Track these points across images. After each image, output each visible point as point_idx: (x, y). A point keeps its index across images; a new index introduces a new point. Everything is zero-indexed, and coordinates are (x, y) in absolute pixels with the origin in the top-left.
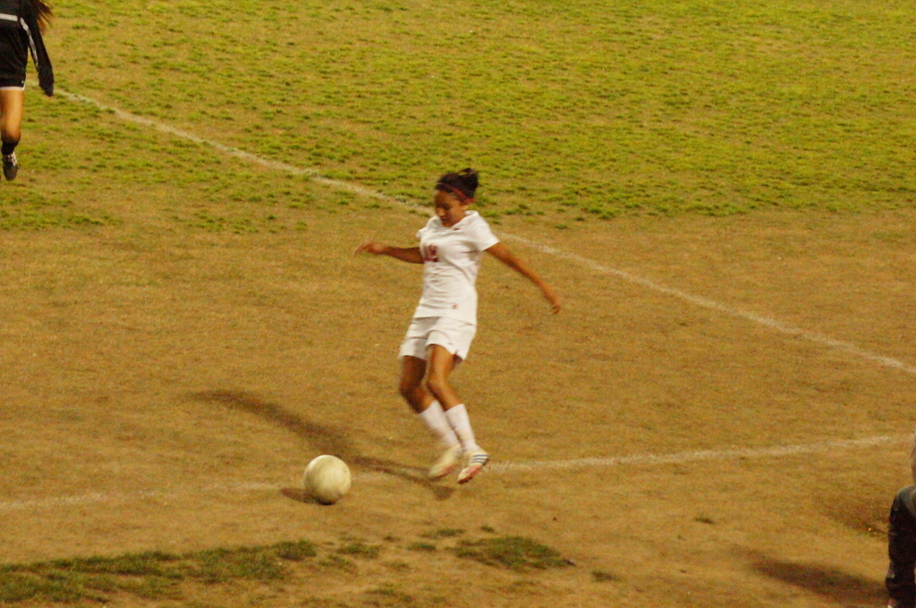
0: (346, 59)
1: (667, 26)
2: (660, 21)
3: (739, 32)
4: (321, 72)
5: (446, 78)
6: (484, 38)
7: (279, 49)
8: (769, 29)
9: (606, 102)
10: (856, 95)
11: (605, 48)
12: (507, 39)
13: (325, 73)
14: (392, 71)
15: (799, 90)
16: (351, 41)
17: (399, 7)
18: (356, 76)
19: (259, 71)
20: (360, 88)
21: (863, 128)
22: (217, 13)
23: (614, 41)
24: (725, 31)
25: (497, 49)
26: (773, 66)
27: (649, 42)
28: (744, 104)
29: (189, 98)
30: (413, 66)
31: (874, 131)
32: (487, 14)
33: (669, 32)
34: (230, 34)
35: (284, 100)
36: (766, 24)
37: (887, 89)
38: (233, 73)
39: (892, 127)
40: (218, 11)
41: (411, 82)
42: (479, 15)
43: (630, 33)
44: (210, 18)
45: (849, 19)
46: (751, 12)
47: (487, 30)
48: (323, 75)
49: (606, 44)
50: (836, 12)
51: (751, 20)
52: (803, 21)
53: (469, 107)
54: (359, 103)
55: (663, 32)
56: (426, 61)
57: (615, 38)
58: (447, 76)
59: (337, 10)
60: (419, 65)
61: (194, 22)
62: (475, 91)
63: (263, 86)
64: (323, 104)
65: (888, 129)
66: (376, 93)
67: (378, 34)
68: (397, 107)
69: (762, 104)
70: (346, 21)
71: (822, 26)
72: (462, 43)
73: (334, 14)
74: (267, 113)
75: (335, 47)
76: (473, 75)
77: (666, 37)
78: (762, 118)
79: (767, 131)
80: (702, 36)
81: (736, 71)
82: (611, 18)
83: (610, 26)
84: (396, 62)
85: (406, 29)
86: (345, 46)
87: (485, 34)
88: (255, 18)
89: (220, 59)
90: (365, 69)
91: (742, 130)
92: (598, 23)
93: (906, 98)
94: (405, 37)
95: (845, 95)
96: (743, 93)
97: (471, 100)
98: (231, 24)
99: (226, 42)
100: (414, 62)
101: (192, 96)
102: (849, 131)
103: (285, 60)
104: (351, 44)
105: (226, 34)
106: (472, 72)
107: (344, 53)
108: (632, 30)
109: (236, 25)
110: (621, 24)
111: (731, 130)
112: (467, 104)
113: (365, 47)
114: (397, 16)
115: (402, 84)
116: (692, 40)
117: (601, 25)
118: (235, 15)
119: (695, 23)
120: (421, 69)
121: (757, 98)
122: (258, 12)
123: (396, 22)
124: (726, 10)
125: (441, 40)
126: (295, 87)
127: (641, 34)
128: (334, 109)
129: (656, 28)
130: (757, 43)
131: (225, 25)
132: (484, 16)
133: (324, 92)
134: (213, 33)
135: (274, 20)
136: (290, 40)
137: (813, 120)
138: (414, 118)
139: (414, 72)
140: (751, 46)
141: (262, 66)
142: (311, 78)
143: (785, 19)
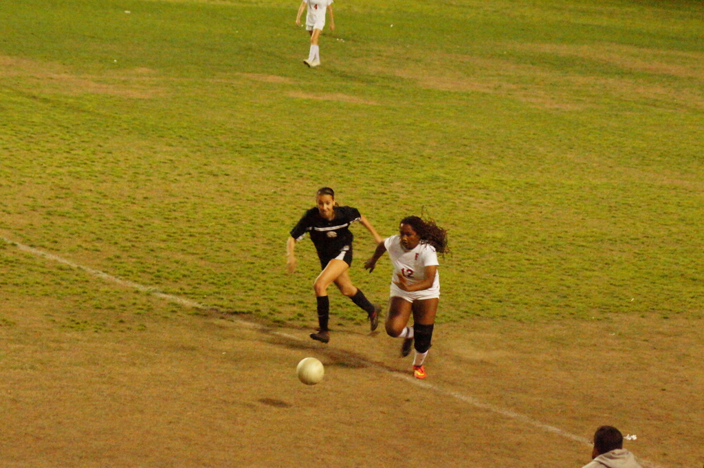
0: (184, 209)
1: (410, 189)
2: (405, 185)
3: (460, 194)
4: (165, 218)
5: (253, 224)
6: (281, 195)
7: (137, 202)
8: (481, 192)
9: (364, 241)
10: (539, 239)
11: (366, 203)
12: (298, 196)
13: (168, 219)
14: (215, 218)
15: (498, 235)
16: (188, 196)
17: (224, 173)
18: (189, 221)
19: (121, 217)
20: (192, 230)
21: (543, 262)
22: (96, 177)
23: (372, 199)
24: (450, 192)
25: (290, 203)
26: (482, 218)
27: (397, 199)
28: (460, 244)
29: (71, 236)
30: (230, 215)
31: (549, 264)
32: (284, 178)
33: (411, 193)
34: (103, 191)
35: (137, 238)
36: (480, 189)
37: (560, 235)
38: (102, 218)
39: (563, 262)
40: (97, 175)
41: (228, 225)
42: (279, 179)
43: (384, 194)
44: (90, 179)
45: (537, 186)
46: (470, 180)
47: (285, 190)
48: (167, 220)
49: (366, 201)
50: (528, 180)
51: (468, 185)
52: (505, 186)
53: (267, 244)
54: (191, 240)
55: (407, 193)
56: (240, 211)
57: (374, 196)
58: (253, 221)
59: (179, 175)
60: (235, 214)
61: (78, 182)
62: (272, 233)
63: (124, 228)
64: (164, 241)
65: (560, 263)
66: (202, 234)
67: (207, 192)
68: (217, 244)
69: (472, 244)
70: (186, 182)
71: (519, 191)
72: (266, 199)
73: (178, 178)
74: (125, 247)
75: (177, 201)
76: (272, 221)
77: (409, 196)
78: (472, 254)
79: (476, 263)
80: (434, 196)
81: (457, 221)
82: (371, 182)
83: (370, 188)
84: (218, 212)
85: (228, 188)
86: (183, 200)
87: (283, 193)
88: (121, 180)
89: (94, 209)
90: (196, 216)
91: (457, 263)
92: (363, 186)
93: (574, 242)
94: (227, 195)
95: (531, 238)
96: (460, 236)
97: (269, 239)
98: (105, 184)
99: (100, 196)
100: (230, 212)
101: (72, 234)
102: (532, 264)
103: (140, 209)
104: (187, 198)
105: (100, 191)
106: (272, 219)
107: (182, 205)
108: (385, 192)
109: (109, 185)
110: (378, 187)
111: (450, 262)
112: (266, 242)
113: (197, 201)
114: (222, 179)
115: (221, 227)
116: (427, 199)
117: (364, 187)
118: (108, 178)
119: (430, 188)
120: (235, 217)
121: (470, 240)
122: (123, 176)
123: (221, 184)
124: (452, 178)
125: (252, 196)
126: (146, 228)
127: (392, 194)
128: (172, 244)
129: (402, 190)
130: (472, 202)
131: (100, 184)
132: (282, 180)
133: (166, 232)
134: (91, 190)
135: (134, 182)
136: (145, 196)
137: (508, 256)
138: (229, 251)
139: (231, 219)
140: (468, 204)
141: (124, 213)
142: (157, 222)
143: (492, 185)
